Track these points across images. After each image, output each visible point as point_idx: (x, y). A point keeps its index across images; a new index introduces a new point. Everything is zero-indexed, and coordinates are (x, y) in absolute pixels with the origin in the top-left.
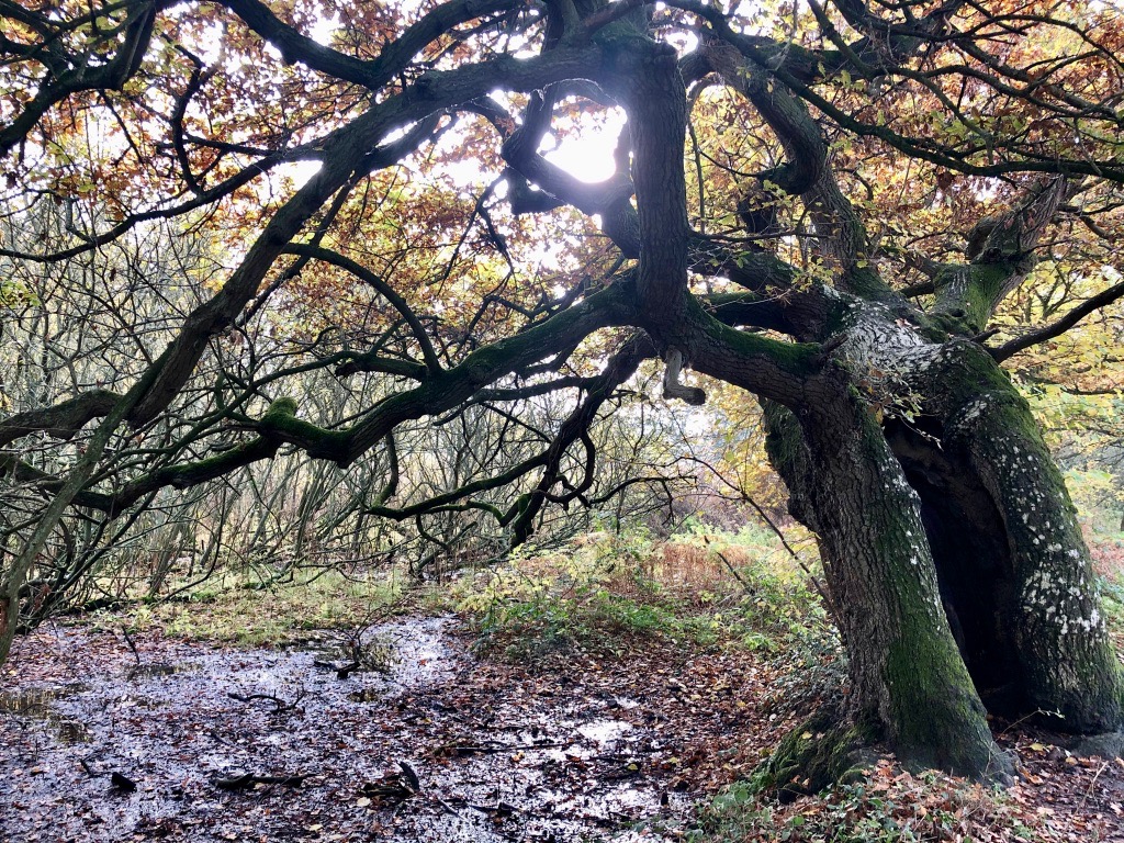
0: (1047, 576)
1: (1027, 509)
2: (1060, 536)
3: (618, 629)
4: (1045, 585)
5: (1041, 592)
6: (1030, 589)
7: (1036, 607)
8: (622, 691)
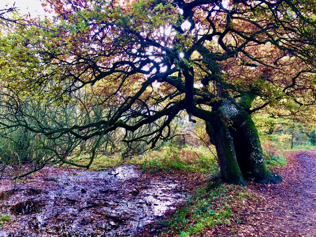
0: (254, 153)
1: (252, 141)
2: (257, 146)
3: (172, 167)
4: (254, 155)
5: (253, 156)
6: (252, 155)
7: (252, 158)
8: (175, 179)
